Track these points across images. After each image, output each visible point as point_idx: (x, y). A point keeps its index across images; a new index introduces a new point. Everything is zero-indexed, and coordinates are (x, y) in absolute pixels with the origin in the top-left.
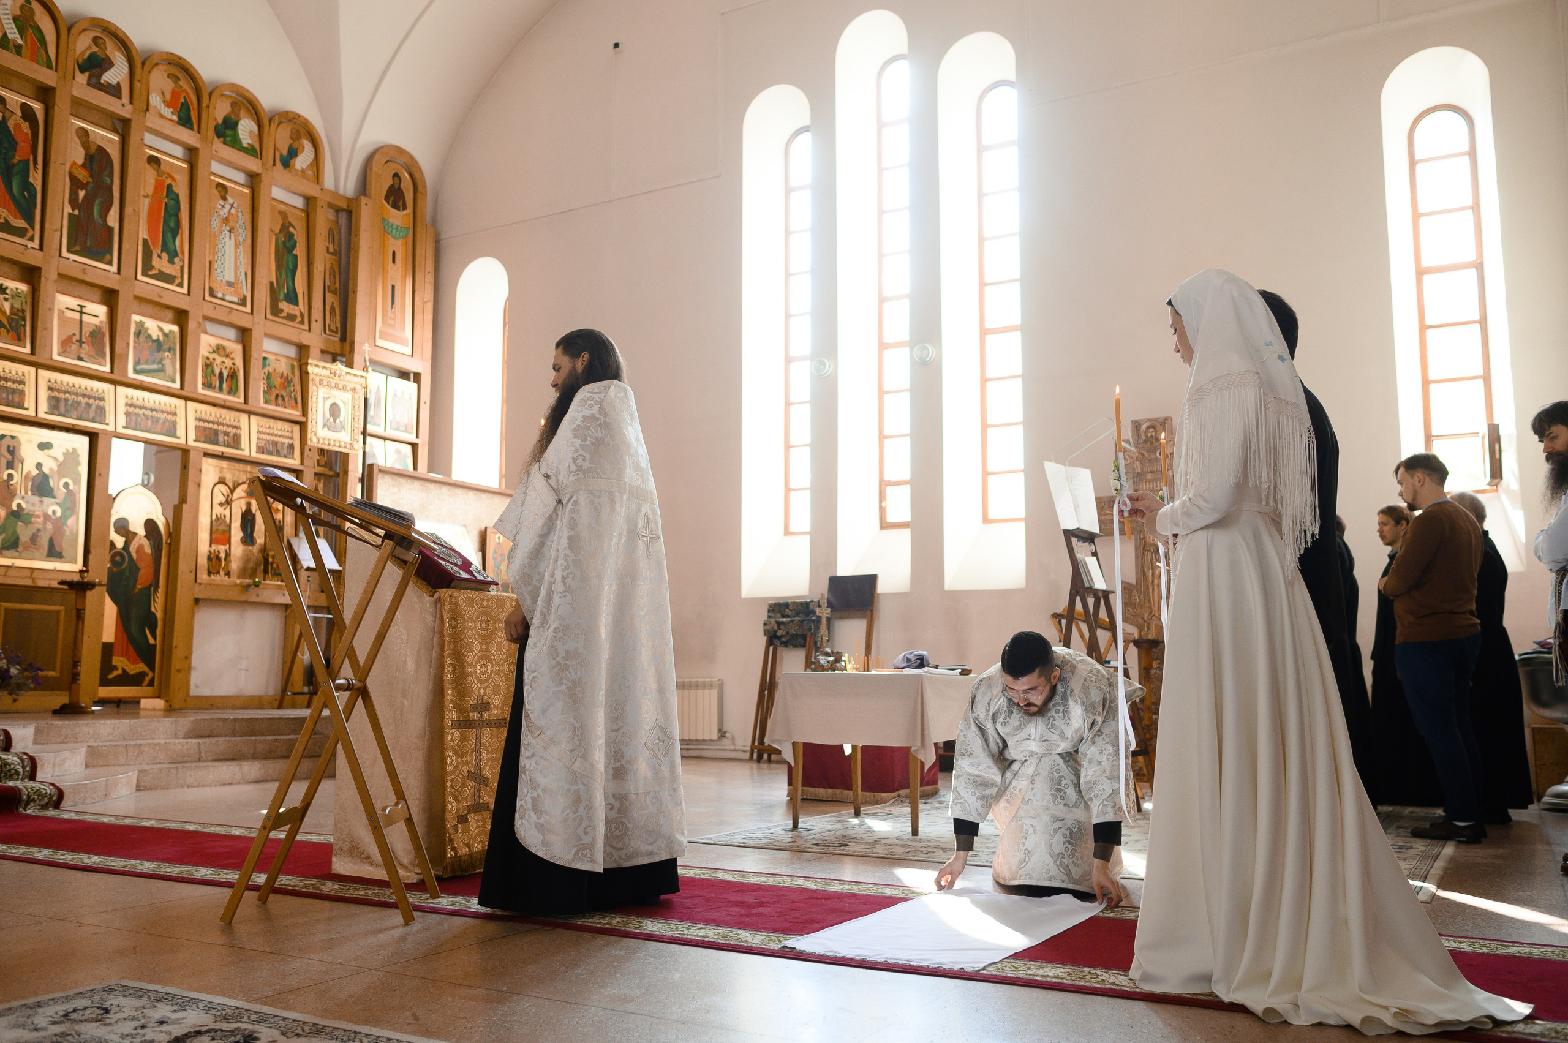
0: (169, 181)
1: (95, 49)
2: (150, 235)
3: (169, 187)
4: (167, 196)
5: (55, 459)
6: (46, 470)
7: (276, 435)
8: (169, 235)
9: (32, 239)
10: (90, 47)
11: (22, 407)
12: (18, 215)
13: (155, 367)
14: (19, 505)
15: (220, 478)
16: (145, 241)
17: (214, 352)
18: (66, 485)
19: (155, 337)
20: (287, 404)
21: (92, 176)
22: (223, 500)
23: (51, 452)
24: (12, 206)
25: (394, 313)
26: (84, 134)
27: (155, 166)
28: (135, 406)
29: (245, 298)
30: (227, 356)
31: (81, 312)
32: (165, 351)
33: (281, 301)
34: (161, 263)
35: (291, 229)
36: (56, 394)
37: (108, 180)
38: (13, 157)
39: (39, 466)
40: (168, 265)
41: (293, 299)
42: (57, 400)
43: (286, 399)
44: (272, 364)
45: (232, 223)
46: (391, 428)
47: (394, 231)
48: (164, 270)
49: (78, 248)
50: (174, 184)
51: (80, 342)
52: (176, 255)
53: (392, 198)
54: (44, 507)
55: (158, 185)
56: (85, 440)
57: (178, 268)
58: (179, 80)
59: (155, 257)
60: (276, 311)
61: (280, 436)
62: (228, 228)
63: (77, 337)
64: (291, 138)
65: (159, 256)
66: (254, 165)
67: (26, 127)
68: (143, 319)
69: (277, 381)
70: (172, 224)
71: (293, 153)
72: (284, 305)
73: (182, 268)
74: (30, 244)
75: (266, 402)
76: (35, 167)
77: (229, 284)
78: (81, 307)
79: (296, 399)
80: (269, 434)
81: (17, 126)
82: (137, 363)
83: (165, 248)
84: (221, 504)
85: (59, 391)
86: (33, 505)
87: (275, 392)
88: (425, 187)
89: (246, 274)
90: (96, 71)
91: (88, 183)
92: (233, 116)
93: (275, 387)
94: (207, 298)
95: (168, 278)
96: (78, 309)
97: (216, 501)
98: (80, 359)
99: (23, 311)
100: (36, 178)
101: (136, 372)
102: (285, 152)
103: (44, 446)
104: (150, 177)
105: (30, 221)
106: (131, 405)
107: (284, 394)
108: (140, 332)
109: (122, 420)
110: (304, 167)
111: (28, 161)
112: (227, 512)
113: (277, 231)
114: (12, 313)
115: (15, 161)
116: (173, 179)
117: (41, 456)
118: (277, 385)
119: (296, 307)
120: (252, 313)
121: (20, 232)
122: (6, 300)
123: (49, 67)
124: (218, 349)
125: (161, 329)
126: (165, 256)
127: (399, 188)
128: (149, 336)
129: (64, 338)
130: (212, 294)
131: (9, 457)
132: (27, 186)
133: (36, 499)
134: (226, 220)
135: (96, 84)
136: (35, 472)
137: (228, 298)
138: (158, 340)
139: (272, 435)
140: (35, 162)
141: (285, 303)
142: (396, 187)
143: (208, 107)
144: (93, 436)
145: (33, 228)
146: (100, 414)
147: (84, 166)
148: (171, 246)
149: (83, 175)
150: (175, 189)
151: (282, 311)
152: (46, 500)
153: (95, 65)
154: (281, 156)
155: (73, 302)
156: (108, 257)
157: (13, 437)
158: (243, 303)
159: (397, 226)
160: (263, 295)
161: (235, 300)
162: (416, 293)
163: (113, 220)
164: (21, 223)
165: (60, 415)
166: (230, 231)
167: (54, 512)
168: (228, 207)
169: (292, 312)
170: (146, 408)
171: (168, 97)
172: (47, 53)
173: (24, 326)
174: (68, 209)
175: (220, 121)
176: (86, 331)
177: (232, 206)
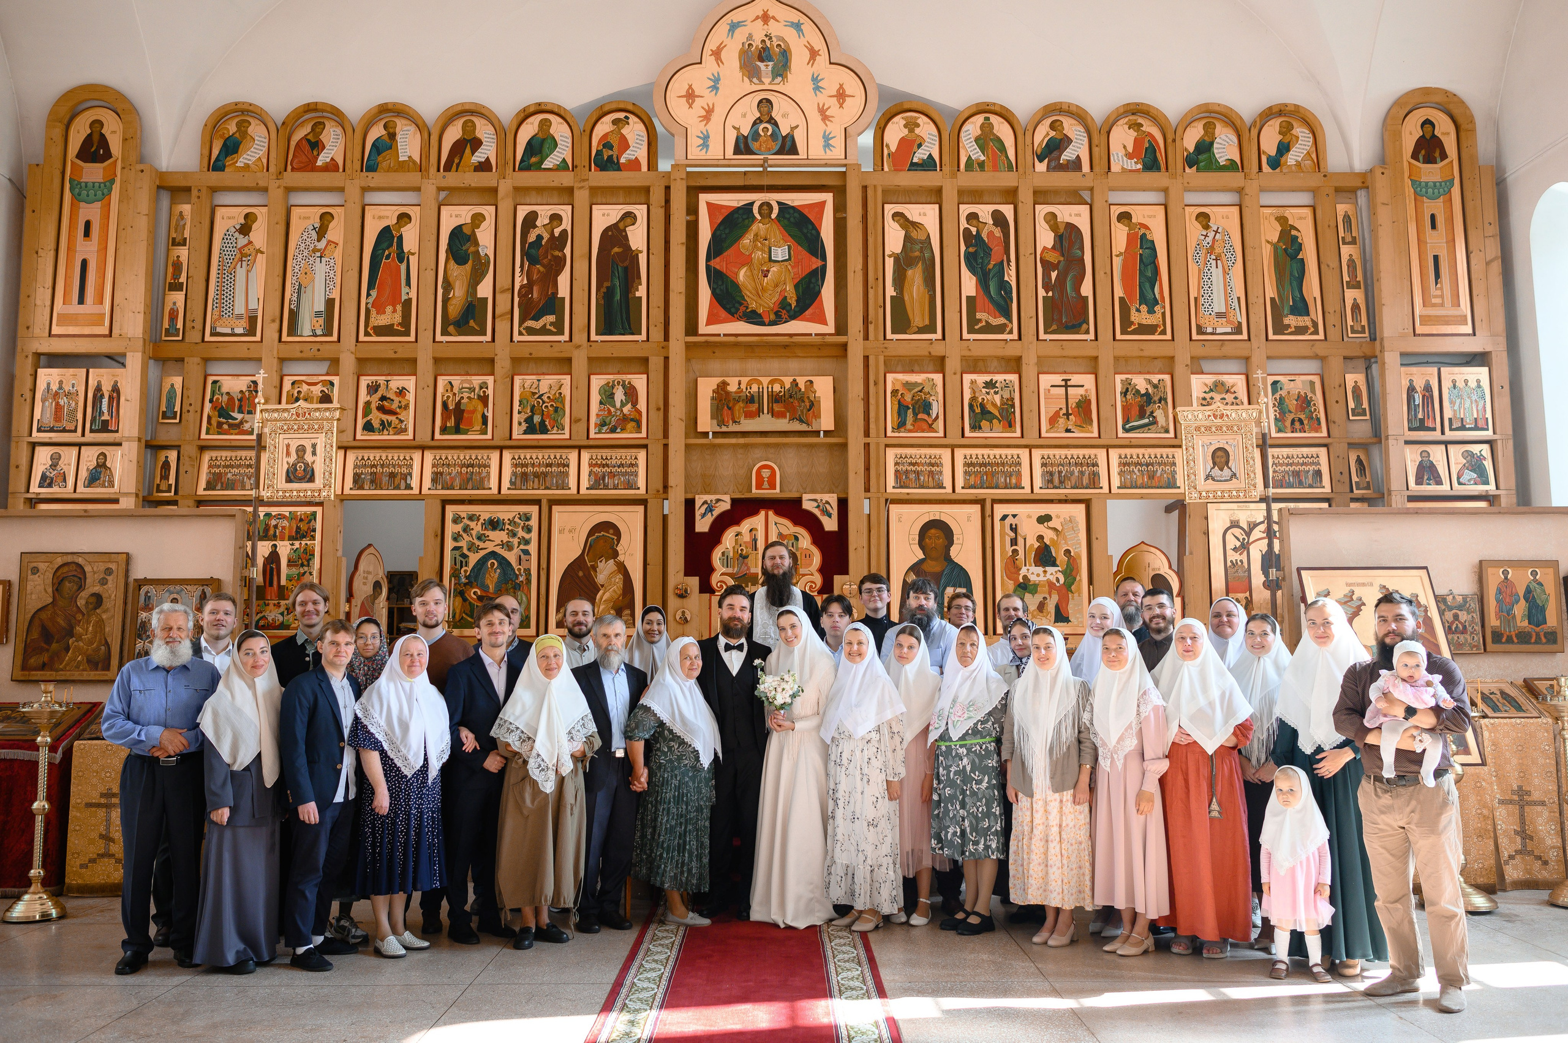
0: (1143, 231)
1: (1052, 134)
2: (1125, 293)
3: (1144, 235)
4: (1141, 248)
5: (1055, 529)
6: (1047, 541)
7: (1298, 464)
8: (1147, 285)
9: (1011, 332)
10: (1048, 134)
11: (1019, 486)
12: (997, 314)
13: (1146, 421)
14: (1025, 577)
15: (1232, 522)
16: (1121, 299)
17: (1211, 390)
18: (1068, 552)
19: (1143, 391)
20: (1307, 427)
21: (1063, 255)
22: (1238, 544)
23: (1051, 524)
24: (991, 306)
25: (1441, 289)
26: (1051, 218)
27: (1126, 221)
28: (1128, 464)
29: (1240, 324)
30: (1228, 391)
31: (1066, 386)
32: (1155, 402)
33: (1286, 316)
34: (1143, 316)
35: (1294, 232)
36: (1049, 468)
37: (1079, 252)
38: (989, 263)
39: (1040, 538)
40: (1148, 316)
41: (1301, 308)
42: (1051, 474)
43: (1306, 422)
44: (1285, 387)
45: (1217, 250)
46: (1451, 429)
47: (1430, 190)
48: (1144, 322)
49: (1054, 327)
50: (1147, 232)
51: (1067, 415)
52: (1156, 302)
53: (1423, 152)
54: (1048, 576)
55: (1130, 238)
56: (1082, 507)
57: (1160, 315)
58: (1141, 125)
59: (1133, 311)
60: (1280, 328)
61: (1303, 464)
62: (1213, 257)
63: (1064, 411)
64: (1280, 133)
65: (1138, 310)
66: (1235, 179)
67: (998, 232)
68: (1129, 376)
69: (1292, 404)
70: (1149, 274)
71: (1284, 148)
72: (1291, 320)
73: (1164, 314)
74: (1008, 337)
75: (1279, 431)
76: (1009, 265)
77: (1220, 315)
78: (1066, 381)
79: (1318, 420)
80: (1287, 465)
81: (991, 233)
82: (1126, 421)
83: (1143, 300)
84: (1235, 549)
85: (1052, 465)
86: (1038, 575)
87: (1289, 418)
88: (1471, 120)
89: (1239, 299)
90: (1055, 154)
91: (1059, 262)
92: (1206, 138)
93: (1290, 412)
94: (1195, 336)
95: (1150, 329)
96: (1063, 383)
97: (1229, 546)
98: (1068, 431)
99: (1013, 399)
100: (1010, 276)
101: (1127, 431)
102: (1273, 152)
103: (1044, 519)
104: (1120, 235)
105: (1008, 315)
106: (1124, 465)
107: (1302, 417)
108: (1127, 390)
109: (1116, 481)
110: (1300, 159)
111: (1002, 261)
112: (1244, 557)
113: (1275, 240)
114: (1002, 404)
115: (991, 266)
116: (1147, 228)
117: (1041, 529)
118: (1293, 409)
119: (1306, 318)
120: (1249, 339)
121: (1000, 329)
122: (996, 393)
123: (1010, 168)
124: (1216, 386)
125: (1149, 382)
126: (1144, 308)
127: (1434, 136)
128: (1138, 391)
129: (1051, 414)
130: (1200, 331)
131: (1013, 535)
132: (1004, 286)
133: (1040, 570)
134: (1211, 250)
135: (1057, 167)
136: (1037, 545)
137: (1219, 331)
138: (1147, 394)
139: (1291, 465)
140: (1009, 261)
141: (1291, 317)
142: (1428, 136)
143: (1174, 140)
144: (1087, 503)
145: (1011, 321)
146: (1094, 482)
147: (1054, 247)
148: (1150, 296)
149: (1053, 257)
150: (1149, 237)
151: (1289, 326)
152: (1050, 570)
153: (1054, 147)
154: (1269, 158)
155: (1057, 379)
156: (1084, 326)
157: (1014, 516)
158: (1238, 330)
159: (1435, 183)
160: (1262, 316)
161: (1229, 330)
162: (1472, 256)
163: (1086, 289)
164: (1002, 320)
165: (1055, 487)
166: (1216, 260)
167: (1058, 580)
168: (1211, 234)
169: (1301, 324)
170: (1141, 465)
171: (1130, 149)
172: (1007, 157)
173: (1014, 412)
174: (1042, 293)
175: (1191, 149)
176: (1072, 403)
177: (1216, 232)
